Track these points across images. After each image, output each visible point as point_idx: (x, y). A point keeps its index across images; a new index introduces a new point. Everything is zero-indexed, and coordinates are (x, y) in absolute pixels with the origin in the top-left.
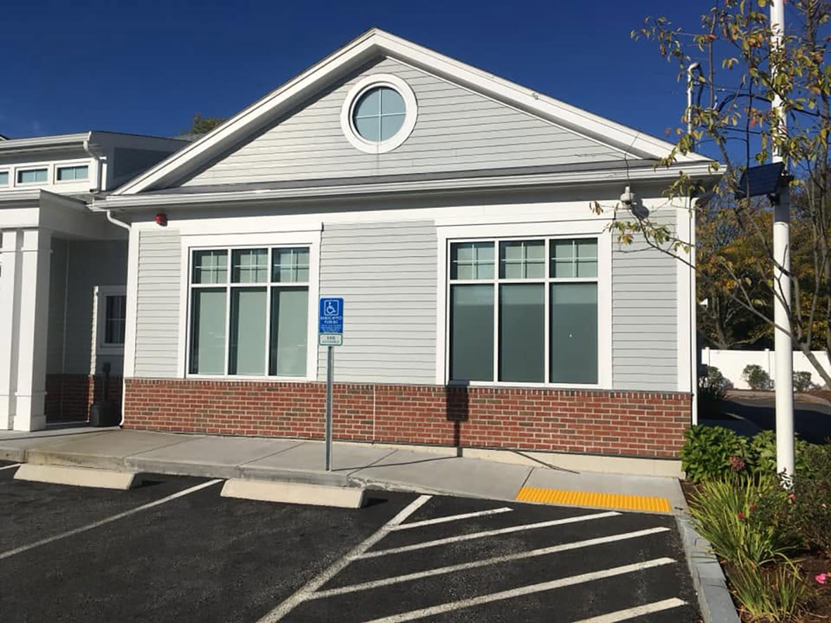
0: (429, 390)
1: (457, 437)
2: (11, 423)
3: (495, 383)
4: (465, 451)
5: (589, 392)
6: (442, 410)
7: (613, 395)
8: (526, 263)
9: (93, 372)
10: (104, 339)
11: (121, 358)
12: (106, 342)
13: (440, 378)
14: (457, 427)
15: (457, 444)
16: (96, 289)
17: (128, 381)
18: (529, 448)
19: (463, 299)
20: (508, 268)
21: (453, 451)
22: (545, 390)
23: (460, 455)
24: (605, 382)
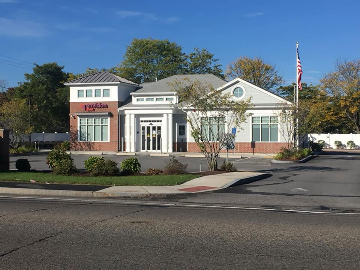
0: (248, 143)
1: (253, 151)
2: (168, 151)
3: (260, 142)
4: (255, 154)
5: (276, 143)
6: (251, 147)
7: (280, 143)
8: (266, 120)
9: (176, 141)
10: (179, 134)
11: (186, 139)
12: (179, 135)
13: (250, 141)
14: (253, 149)
15: (253, 153)
16: (176, 124)
17: (188, 143)
18: (267, 153)
19: (254, 127)
20: (263, 121)
21: (253, 154)
22: (269, 143)
23: (254, 154)
24: (279, 141)
